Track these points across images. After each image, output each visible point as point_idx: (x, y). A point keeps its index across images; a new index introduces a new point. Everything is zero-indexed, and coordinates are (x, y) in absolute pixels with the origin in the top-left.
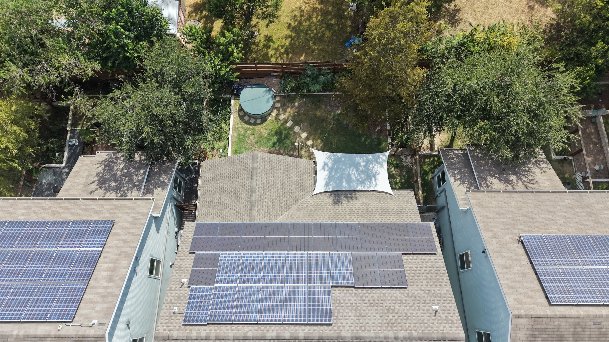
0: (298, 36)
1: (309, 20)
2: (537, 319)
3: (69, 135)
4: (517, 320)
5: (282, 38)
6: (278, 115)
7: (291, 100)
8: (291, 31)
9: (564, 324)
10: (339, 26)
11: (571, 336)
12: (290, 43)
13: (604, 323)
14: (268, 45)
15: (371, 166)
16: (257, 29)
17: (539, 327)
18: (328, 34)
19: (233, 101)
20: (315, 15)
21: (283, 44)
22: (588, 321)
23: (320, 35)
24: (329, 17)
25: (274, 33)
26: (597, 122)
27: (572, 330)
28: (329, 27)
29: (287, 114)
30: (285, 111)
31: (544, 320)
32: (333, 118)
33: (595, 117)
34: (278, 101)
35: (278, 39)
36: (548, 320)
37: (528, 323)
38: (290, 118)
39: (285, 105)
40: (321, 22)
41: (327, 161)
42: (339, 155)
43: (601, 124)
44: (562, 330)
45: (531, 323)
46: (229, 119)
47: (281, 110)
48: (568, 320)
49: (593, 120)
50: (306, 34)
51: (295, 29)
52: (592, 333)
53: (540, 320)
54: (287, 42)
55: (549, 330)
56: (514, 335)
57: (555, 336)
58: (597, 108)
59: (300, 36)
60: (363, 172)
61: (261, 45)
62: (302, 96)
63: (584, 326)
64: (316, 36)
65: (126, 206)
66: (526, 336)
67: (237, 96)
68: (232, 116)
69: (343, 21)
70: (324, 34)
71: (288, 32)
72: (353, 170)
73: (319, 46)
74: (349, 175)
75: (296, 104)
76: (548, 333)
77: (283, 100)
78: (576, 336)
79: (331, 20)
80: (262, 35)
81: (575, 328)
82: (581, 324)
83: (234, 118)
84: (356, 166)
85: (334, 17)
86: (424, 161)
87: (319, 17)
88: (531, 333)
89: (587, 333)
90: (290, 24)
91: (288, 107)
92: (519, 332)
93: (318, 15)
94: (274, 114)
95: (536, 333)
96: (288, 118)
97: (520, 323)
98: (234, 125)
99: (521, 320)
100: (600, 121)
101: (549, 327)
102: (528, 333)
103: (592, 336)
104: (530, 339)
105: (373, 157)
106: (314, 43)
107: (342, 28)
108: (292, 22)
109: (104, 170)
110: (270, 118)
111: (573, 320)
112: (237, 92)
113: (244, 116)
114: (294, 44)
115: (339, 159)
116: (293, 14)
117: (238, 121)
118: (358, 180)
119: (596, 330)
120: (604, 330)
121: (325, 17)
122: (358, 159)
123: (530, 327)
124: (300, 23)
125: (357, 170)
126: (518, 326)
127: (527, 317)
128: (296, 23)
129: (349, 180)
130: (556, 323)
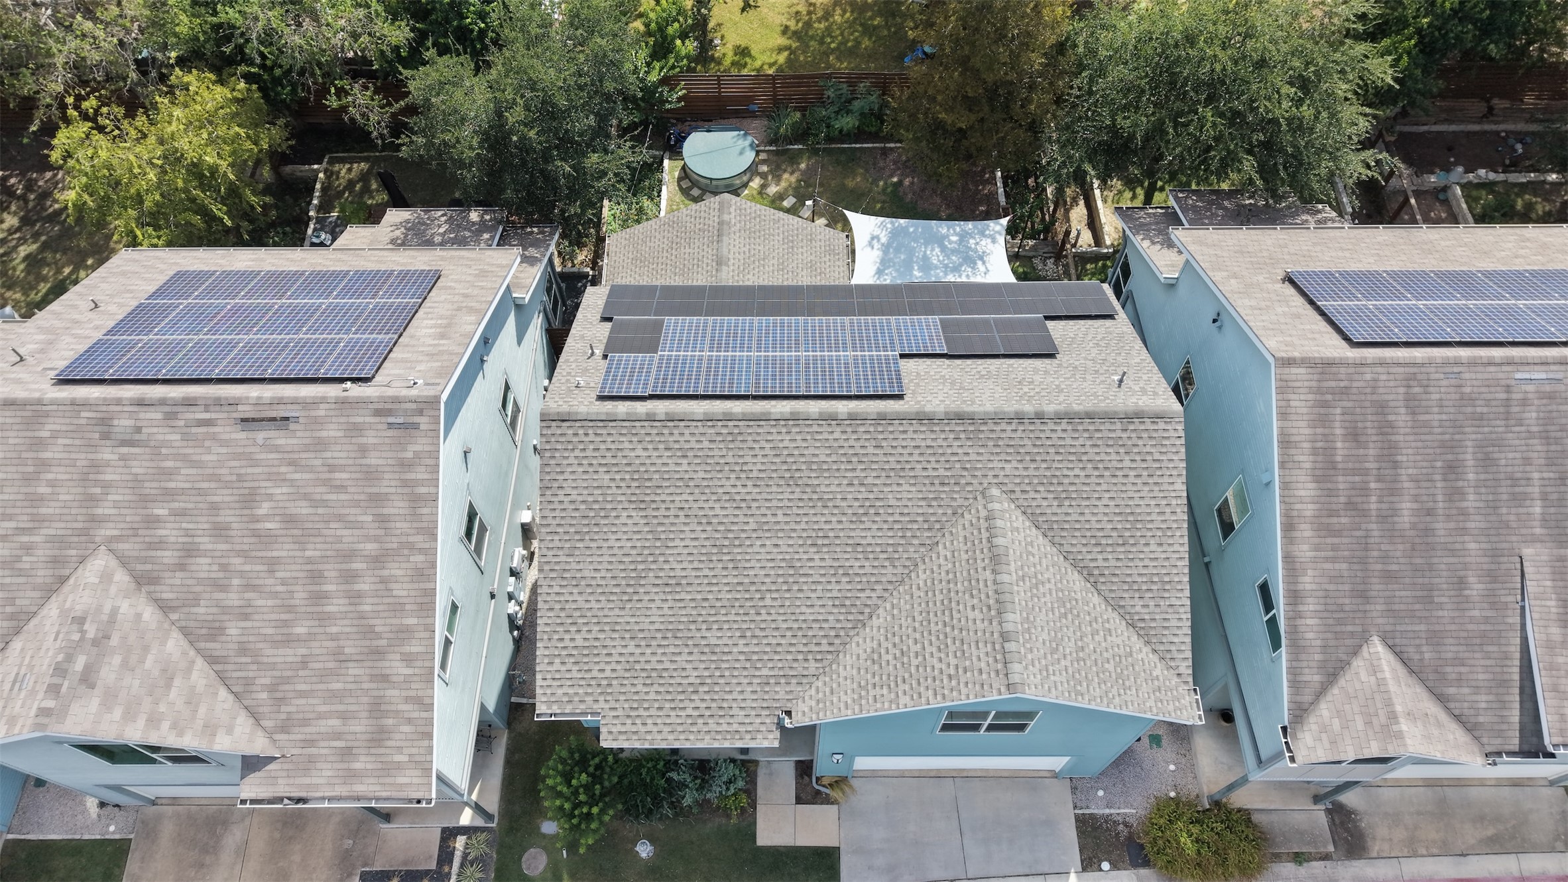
0: (805, 47)
1: (827, 20)
2: (1325, 366)
3: (312, 226)
4: (1287, 370)
5: (772, 50)
6: (764, 186)
7: (793, 159)
8: (789, 38)
9: (1384, 377)
10: (889, 30)
11: (1401, 403)
12: (788, 60)
13: (1467, 376)
14: (742, 62)
15: (972, 241)
16: (719, 35)
17: (1333, 384)
18: (866, 43)
19: (666, 162)
20: (838, 11)
21: (772, 61)
22: (1433, 370)
23: (850, 44)
24: (869, 14)
25: (754, 42)
26: (1451, 198)
27: (1402, 390)
28: (868, 31)
29: (783, 184)
30: (778, 179)
31: (1343, 370)
32: (884, 190)
33: (1445, 189)
34: (764, 162)
35: (763, 52)
36: (1351, 370)
37: (1311, 376)
38: (791, 192)
39: (778, 167)
40: (851, 24)
41: (877, 232)
42: (902, 221)
43: (1458, 201)
44: (1381, 390)
45: (1316, 377)
46: (659, 196)
47: (770, 177)
48: (1391, 370)
49: (1441, 197)
50: (822, 42)
51: (796, 35)
52: (1444, 396)
53: (1334, 370)
54: (782, 58)
55: (1355, 391)
56: (1283, 404)
57: (1368, 404)
58: (1447, 169)
59: (808, 46)
60: (954, 251)
61: (727, 62)
62: (815, 152)
63: (1425, 383)
64: (842, 48)
65: (463, 258)
66: (1309, 403)
67: (675, 151)
68: (664, 188)
69: (899, 20)
70: (859, 43)
71: (783, 41)
72: (933, 250)
73: (849, 63)
74: (925, 258)
75: (803, 166)
76: (1354, 397)
77: (775, 158)
78: (1412, 404)
79: (872, 18)
80: (730, 46)
81: (1409, 387)
82: (1419, 377)
83: (668, 191)
84: (940, 241)
85: (880, 13)
86: (1084, 268)
87: (848, 14)
88: (1318, 397)
89: (1435, 396)
90: (787, 27)
91: (785, 171)
92: (1292, 396)
93: (844, 12)
94: (756, 183)
95: (1329, 397)
96: (786, 190)
97: (1294, 377)
98: (670, 205)
99: (1294, 370)
100: (1455, 195)
101: (1355, 384)
102: (1311, 397)
103: (1445, 403)
104: (1316, 410)
105: (975, 227)
106: (838, 59)
107: (895, 33)
108: (792, 24)
109: (406, 235)
110: (746, 192)
111: (1401, 370)
112: (676, 142)
113: (690, 188)
114: (797, 59)
115: (904, 230)
116: (794, 10)
117: (679, 197)
118: (946, 266)
119: (1452, 390)
120: (1468, 390)
121: (860, 14)
122: (944, 231)
123: (1314, 384)
124: (808, 24)
125: (943, 249)
126: (1290, 384)
127: (1304, 362)
128: (800, 25)
129: (926, 266)
130: (1368, 377)
